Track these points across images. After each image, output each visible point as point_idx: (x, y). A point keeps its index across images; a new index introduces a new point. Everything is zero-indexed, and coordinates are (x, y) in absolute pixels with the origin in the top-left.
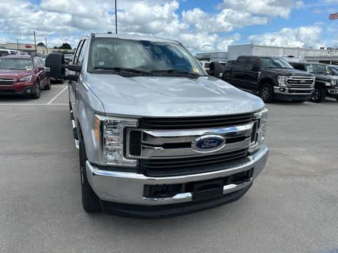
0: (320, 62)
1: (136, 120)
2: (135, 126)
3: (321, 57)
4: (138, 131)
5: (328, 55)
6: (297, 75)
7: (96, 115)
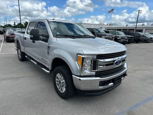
1: (96, 56)
2: (96, 58)
3: (108, 28)
4: (96, 60)
5: (110, 27)
6: (108, 35)
7: (78, 55)
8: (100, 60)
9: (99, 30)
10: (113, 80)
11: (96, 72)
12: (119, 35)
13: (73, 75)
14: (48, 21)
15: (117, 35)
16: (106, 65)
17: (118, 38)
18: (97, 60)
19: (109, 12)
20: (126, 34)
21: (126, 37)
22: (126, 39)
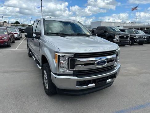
0: (129, 28)
1: (73, 55)
3: (129, 26)
5: (132, 25)
6: (122, 34)
7: (56, 53)
10: (94, 81)
11: (74, 71)
12: (136, 33)
13: (51, 73)
14: (44, 20)
15: (134, 34)
16: (85, 65)
17: (135, 38)
18: (75, 59)
22: (144, 38)
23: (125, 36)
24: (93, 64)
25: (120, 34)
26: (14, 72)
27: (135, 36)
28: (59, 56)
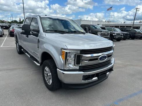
2: (79, 53)
4: (79, 55)
5: (108, 24)
6: (104, 31)
7: (62, 50)
8: (84, 55)
9: (95, 26)
10: (97, 75)
11: (80, 66)
12: (115, 31)
13: (57, 69)
14: (40, 17)
15: (113, 31)
16: (90, 60)
17: (114, 35)
18: (81, 55)
19: (108, 10)
20: (122, 31)
21: (122, 33)
22: (121, 35)
23: (106, 34)
24: (97, 59)
25: (101, 31)
26: (7, 70)
27: (114, 33)
28: (66, 53)
